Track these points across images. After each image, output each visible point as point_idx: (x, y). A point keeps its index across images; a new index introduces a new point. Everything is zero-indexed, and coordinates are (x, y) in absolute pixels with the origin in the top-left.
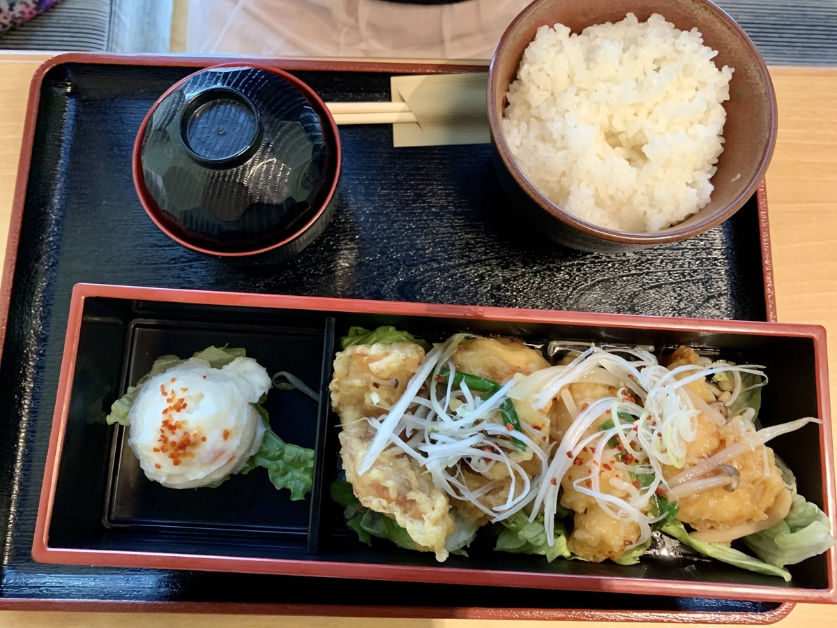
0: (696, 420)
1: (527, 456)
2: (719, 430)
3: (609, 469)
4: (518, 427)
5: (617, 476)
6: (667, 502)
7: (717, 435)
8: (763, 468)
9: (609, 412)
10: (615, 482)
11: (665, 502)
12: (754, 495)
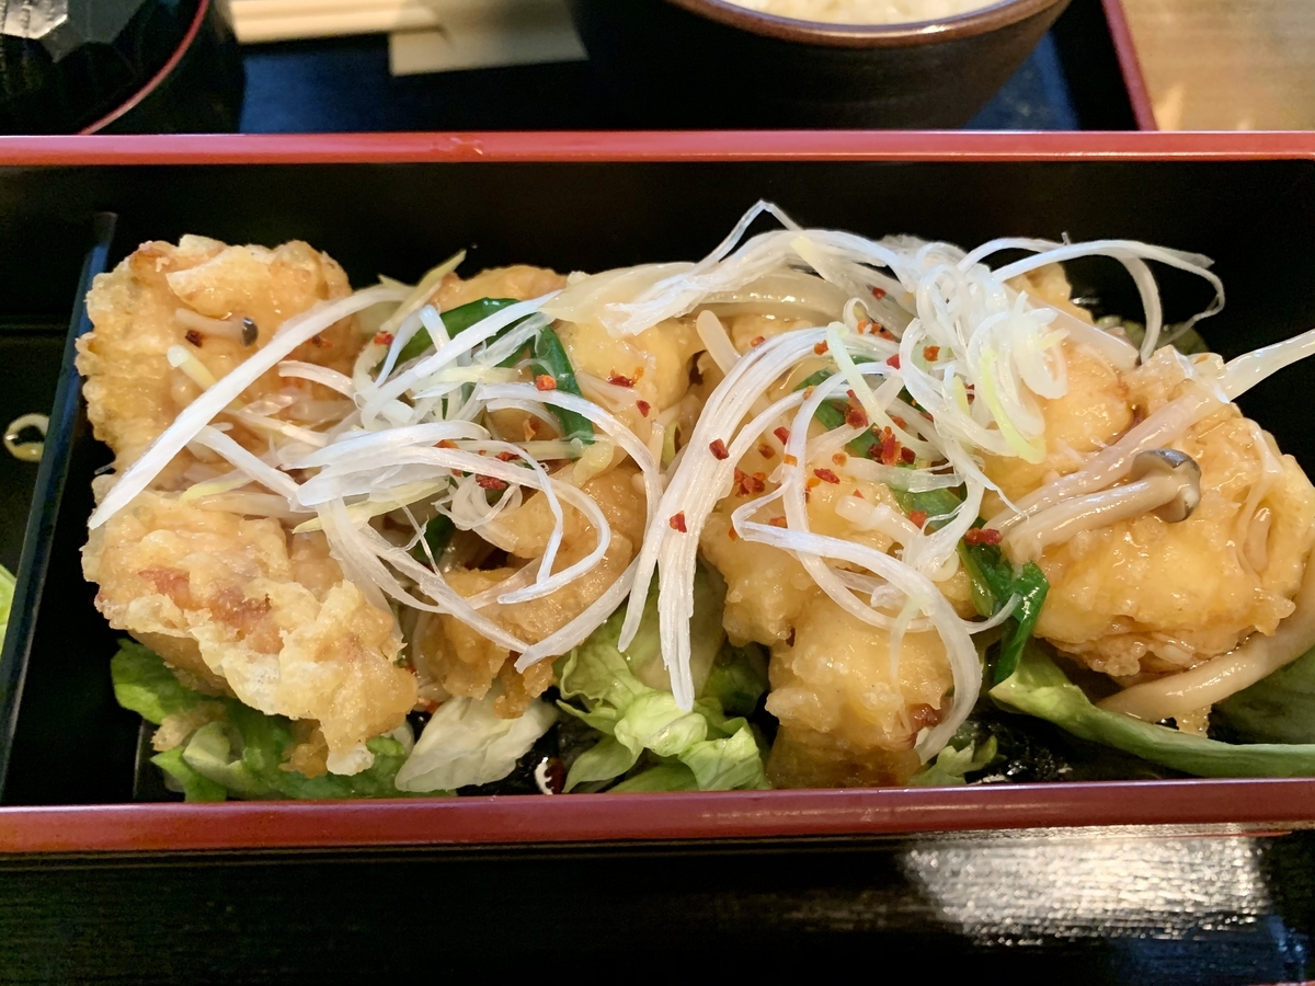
0: (1058, 353)
1: (597, 457)
2: (1123, 379)
3: (833, 479)
4: (570, 387)
5: (857, 494)
6: (1011, 571)
7: (1121, 392)
8: (1258, 458)
9: (821, 348)
10: (851, 508)
11: (1006, 572)
12: (1246, 549)
